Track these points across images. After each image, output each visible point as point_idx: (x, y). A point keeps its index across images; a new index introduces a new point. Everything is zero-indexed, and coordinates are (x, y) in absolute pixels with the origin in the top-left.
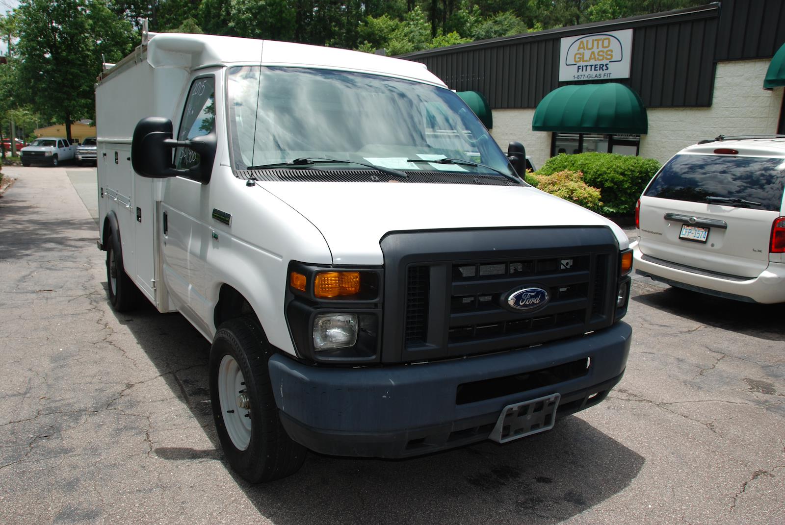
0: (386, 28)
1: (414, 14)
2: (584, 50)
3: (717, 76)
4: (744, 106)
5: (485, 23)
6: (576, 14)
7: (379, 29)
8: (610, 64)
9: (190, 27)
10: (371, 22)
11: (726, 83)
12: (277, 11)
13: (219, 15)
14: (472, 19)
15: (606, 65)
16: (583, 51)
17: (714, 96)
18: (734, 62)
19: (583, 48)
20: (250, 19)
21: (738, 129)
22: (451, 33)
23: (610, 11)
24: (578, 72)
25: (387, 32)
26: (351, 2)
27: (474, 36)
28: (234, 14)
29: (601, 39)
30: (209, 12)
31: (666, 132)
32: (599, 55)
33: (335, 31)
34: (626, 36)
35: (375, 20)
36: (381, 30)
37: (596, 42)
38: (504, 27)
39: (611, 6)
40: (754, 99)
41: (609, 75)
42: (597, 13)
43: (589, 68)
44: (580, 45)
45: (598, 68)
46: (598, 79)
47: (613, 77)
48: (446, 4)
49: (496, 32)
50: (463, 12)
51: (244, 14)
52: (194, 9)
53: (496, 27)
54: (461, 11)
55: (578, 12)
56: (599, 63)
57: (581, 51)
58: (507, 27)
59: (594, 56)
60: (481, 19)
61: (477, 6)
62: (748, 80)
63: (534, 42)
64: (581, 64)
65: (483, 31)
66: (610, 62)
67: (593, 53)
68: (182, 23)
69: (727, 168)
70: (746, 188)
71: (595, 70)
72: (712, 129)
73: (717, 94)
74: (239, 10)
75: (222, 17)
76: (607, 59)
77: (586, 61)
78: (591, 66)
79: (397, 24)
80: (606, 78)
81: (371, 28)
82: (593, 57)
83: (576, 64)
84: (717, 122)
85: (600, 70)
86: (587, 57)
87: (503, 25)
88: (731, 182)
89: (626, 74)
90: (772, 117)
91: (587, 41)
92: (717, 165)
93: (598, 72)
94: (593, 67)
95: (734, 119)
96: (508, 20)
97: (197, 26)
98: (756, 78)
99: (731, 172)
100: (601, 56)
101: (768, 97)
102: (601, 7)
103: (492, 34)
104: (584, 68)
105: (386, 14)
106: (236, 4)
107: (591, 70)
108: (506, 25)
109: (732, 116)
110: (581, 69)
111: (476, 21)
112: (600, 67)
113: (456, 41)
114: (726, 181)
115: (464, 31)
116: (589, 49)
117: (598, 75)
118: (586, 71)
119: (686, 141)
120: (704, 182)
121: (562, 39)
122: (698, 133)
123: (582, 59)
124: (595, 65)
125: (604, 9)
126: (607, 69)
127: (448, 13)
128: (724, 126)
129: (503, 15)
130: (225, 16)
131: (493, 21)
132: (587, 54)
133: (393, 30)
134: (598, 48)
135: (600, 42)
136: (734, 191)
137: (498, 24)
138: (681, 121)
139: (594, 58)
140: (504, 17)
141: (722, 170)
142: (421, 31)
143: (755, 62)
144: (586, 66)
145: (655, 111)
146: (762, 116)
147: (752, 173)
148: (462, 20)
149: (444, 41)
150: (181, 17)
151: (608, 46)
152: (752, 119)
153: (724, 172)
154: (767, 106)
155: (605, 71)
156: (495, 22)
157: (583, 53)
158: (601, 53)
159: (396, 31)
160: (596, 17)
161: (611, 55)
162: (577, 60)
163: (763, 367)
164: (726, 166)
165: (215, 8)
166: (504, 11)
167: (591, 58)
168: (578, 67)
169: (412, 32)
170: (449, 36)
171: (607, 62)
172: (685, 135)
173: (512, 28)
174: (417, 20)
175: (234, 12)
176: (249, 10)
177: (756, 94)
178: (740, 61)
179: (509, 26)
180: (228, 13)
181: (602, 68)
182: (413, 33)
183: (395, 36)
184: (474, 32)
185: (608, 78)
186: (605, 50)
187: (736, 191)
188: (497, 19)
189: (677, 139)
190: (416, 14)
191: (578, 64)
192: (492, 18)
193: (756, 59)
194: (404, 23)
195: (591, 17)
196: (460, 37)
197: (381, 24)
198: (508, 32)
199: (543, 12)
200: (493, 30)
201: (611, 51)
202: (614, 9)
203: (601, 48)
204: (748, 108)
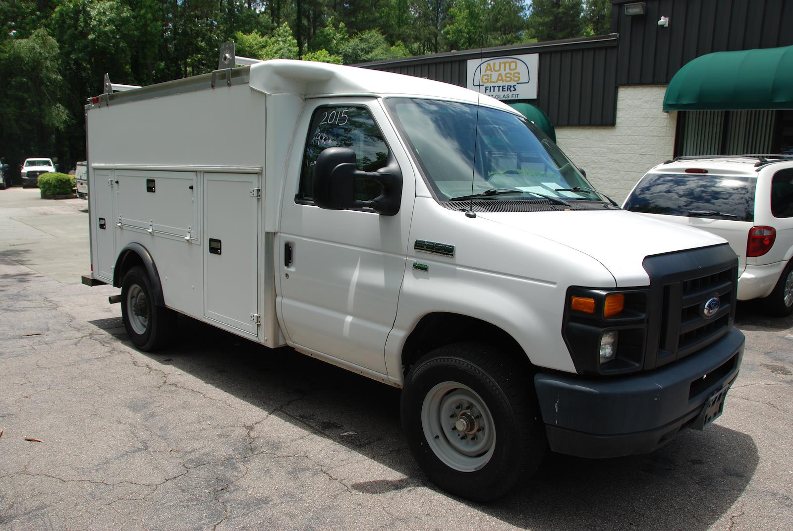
0: (256, 44)
1: (282, 31)
2: (492, 71)
3: (618, 99)
4: (645, 125)
5: (352, 40)
6: (435, 32)
7: (248, 45)
8: (517, 85)
9: (42, 38)
10: (240, 38)
11: (628, 105)
12: (141, 24)
13: (75, 26)
14: (339, 36)
15: (514, 86)
16: (491, 73)
17: (617, 117)
18: (633, 86)
19: (491, 70)
20: (112, 32)
21: (640, 146)
22: (320, 51)
23: (466, 30)
24: (486, 92)
25: (257, 49)
26: (218, 17)
27: (340, 53)
28: (94, 26)
29: (508, 62)
30: (64, 22)
31: (573, 149)
32: (506, 77)
33: (201, 46)
34: (533, 60)
35: (245, 36)
36: (251, 47)
37: (503, 64)
38: (370, 45)
39: (466, 26)
40: (652, 120)
41: (517, 96)
42: (453, 33)
43: (497, 89)
44: (487, 67)
45: (506, 89)
46: (507, 99)
47: (520, 97)
48: (310, 21)
49: (362, 50)
50: (329, 30)
51: (106, 26)
52: (43, 18)
53: (362, 44)
54: (327, 28)
55: (436, 31)
56: (506, 84)
57: (489, 73)
58: (374, 45)
59: (502, 77)
60: (347, 36)
61: (343, 24)
62: (646, 102)
63: (440, 63)
64: (489, 85)
65: (349, 48)
66: (517, 83)
67: (500, 75)
68: (31, 34)
69: (670, 187)
70: (692, 202)
71: (503, 91)
72: (617, 146)
73: (620, 114)
74: (100, 22)
75: (80, 29)
76: (514, 80)
77: (494, 82)
78: (499, 87)
79: (267, 41)
80: (514, 98)
81: (241, 44)
82: (500, 78)
83: (484, 85)
84: (621, 139)
85: (508, 91)
86: (494, 78)
87: (369, 43)
88: (678, 199)
89: (533, 95)
90: (670, 136)
91: (494, 64)
92: (660, 186)
93: (506, 93)
94: (501, 88)
95: (636, 137)
96: (373, 38)
97: (51, 37)
98: (653, 101)
99: (674, 190)
100: (508, 77)
101: (665, 118)
102: (456, 27)
103: (359, 52)
104: (492, 89)
105: (256, 31)
106: (97, 15)
107: (499, 91)
108: (372, 42)
109: (634, 134)
110: (489, 90)
111: (342, 39)
112: (508, 88)
113: (325, 58)
114: (673, 198)
115: (331, 47)
116: (495, 71)
117: (506, 95)
118: (494, 91)
119: (592, 157)
120: (654, 200)
121: (468, 61)
122: (604, 150)
123: (489, 80)
124: (503, 86)
125: (460, 28)
126: (515, 90)
127: (312, 30)
128: (628, 143)
129: (369, 33)
130: (83, 27)
131: (360, 38)
132: (495, 76)
133: (264, 47)
134: (505, 70)
135: (507, 65)
136: (681, 205)
137: (365, 42)
138: (588, 138)
139: (502, 80)
140: (369, 35)
141: (667, 190)
142: (290, 48)
143: (652, 87)
144: (494, 87)
145: (563, 129)
146: (660, 135)
147: (692, 190)
148: (329, 37)
149: (313, 58)
150: (29, 26)
151: (515, 69)
152: (652, 138)
153: (668, 191)
154: (664, 127)
155: (512, 91)
156: (361, 39)
157: (491, 75)
158: (508, 75)
159: (267, 48)
160: (453, 37)
161: (519, 78)
162: (484, 81)
163: (765, 354)
164: (668, 186)
165: (71, 18)
166: (370, 29)
167: (498, 80)
168: (486, 87)
169: (281, 49)
170: (318, 53)
171: (515, 83)
172: (593, 151)
173: (378, 46)
174: (285, 36)
175: (94, 23)
176: (111, 21)
177: (654, 116)
178: (639, 86)
179: (375, 44)
180: (87, 24)
181: (510, 89)
182: (283, 50)
183: (265, 52)
184: (341, 49)
185: (516, 98)
186: (512, 72)
187: (684, 206)
188: (363, 36)
189: (584, 155)
190: (284, 31)
191: (486, 85)
192: (358, 36)
193: (652, 85)
194: (273, 39)
195: (448, 36)
196: (329, 55)
197: (251, 41)
198: (375, 50)
199: (406, 31)
200: (360, 47)
201: (519, 73)
202: (469, 29)
203: (508, 71)
204: (648, 128)
